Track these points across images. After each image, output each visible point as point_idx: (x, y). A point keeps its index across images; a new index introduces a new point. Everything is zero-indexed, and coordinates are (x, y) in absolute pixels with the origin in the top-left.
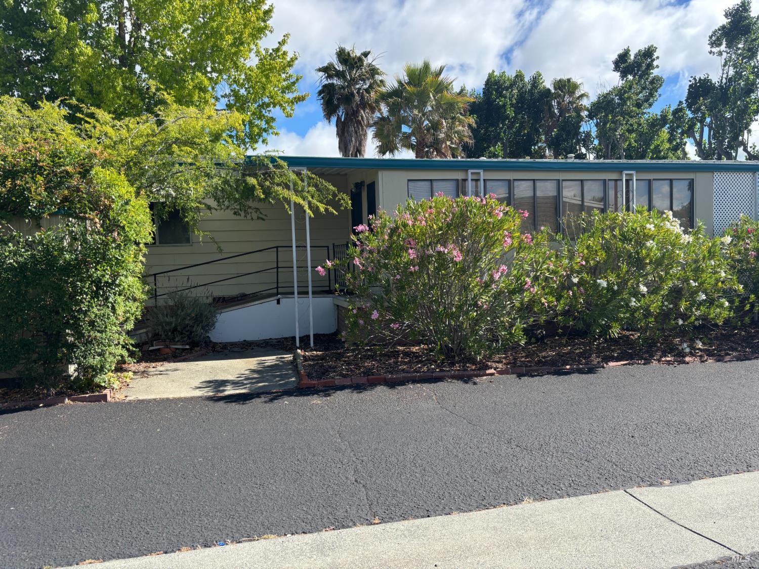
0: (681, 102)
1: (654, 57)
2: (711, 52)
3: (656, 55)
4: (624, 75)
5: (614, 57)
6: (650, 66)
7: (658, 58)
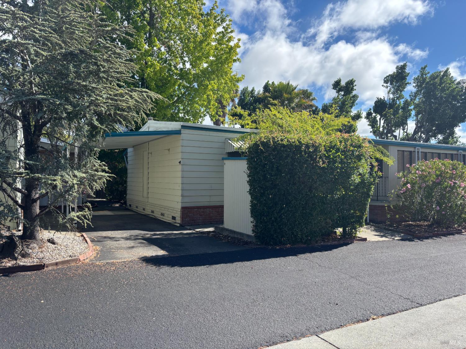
0: (370, 109)
1: (354, 85)
2: (383, 86)
3: (355, 84)
4: (338, 92)
5: (333, 82)
6: (352, 89)
7: (356, 85)
